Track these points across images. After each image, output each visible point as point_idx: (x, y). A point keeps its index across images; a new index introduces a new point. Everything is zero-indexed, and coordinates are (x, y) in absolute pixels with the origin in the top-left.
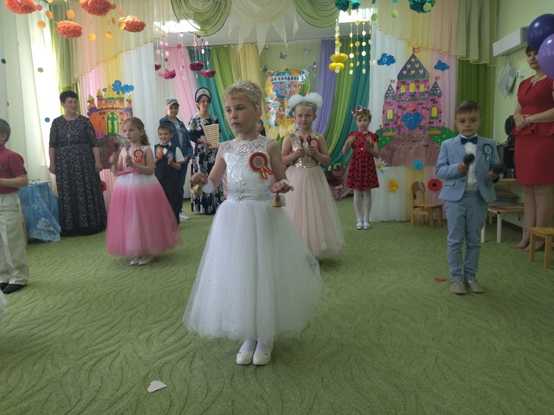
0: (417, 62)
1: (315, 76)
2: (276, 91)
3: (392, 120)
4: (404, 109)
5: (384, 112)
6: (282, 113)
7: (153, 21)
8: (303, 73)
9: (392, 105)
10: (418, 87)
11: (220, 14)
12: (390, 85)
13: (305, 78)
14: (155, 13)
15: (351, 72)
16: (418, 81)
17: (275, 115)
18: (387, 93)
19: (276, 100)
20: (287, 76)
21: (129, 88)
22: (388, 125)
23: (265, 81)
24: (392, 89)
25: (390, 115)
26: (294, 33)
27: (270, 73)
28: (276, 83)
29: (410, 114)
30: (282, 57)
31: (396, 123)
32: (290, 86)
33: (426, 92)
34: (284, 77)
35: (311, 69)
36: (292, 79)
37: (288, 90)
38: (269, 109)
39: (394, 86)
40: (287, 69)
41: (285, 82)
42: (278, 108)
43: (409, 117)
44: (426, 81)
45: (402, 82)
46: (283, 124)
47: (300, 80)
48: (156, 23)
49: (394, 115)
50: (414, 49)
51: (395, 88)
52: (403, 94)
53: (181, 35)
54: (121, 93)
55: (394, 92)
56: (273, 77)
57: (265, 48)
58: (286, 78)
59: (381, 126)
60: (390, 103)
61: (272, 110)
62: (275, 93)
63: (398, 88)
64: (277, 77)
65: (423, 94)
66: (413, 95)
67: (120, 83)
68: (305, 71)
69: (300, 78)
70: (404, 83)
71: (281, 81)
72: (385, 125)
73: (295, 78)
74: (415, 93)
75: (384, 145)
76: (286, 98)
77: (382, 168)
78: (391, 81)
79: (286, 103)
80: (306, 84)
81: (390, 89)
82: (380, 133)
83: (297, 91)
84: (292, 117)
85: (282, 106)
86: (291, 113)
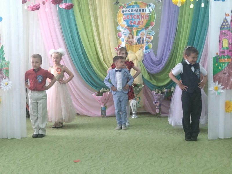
1: (160, 8)
2: (126, 21)
3: (227, 49)
5: (220, 41)
6: (131, 40)
8: (150, 6)
9: (227, 35)
12: (225, 18)
13: (151, 10)
15: (192, 6)
17: (125, 41)
18: (222, 25)
19: (126, 28)
20: (136, 8)
22: (224, 52)
23: (117, 13)
24: (227, 22)
25: (225, 44)
27: (121, 6)
28: (126, 14)
32: (138, 17)
34: (133, 9)
35: (157, 2)
36: (140, 11)
37: (137, 21)
38: (120, 37)
39: (229, 19)
40: (136, 3)
41: (134, 14)
42: (127, 36)
46: (132, 50)
47: (147, 12)
49: (229, 44)
51: (229, 21)
55: (228, 24)
56: (124, 9)
58: (135, 10)
59: (217, 54)
60: (225, 33)
61: (123, 37)
62: (125, 23)
64: (127, 10)
68: (152, 4)
69: (147, 10)
71: (131, 12)
72: (221, 52)
73: (143, 10)
75: (221, 71)
76: (135, 27)
77: (219, 91)
78: (226, 15)
79: (135, 32)
80: (152, 15)
81: (225, 21)
82: (217, 60)
83: (145, 21)
84: (139, 43)
85: (131, 34)
86: (139, 40)
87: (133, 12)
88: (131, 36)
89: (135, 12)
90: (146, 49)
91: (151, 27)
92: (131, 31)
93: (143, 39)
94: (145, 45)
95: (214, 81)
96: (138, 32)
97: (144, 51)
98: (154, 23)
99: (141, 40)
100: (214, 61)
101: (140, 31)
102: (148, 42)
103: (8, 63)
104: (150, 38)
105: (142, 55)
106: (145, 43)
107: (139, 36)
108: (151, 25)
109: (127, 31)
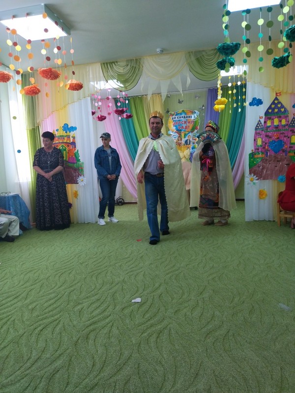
0: (280, 103)
1: (204, 114)
2: (176, 126)
3: (261, 146)
4: (270, 137)
5: (255, 140)
6: (180, 142)
7: (89, 82)
8: (195, 113)
9: (261, 135)
10: (280, 121)
11: (135, 75)
12: (259, 120)
13: (196, 116)
14: (91, 76)
16: (280, 117)
18: (257, 126)
19: (176, 132)
20: (183, 115)
21: (73, 129)
22: (258, 149)
23: (168, 119)
24: (261, 123)
25: (259, 142)
26: (187, 86)
27: (171, 114)
28: (175, 121)
29: (275, 142)
30: (180, 102)
31: (264, 148)
32: (185, 122)
33: (287, 125)
34: (181, 116)
35: (200, 110)
36: (187, 117)
37: (184, 126)
39: (262, 121)
40: (183, 111)
43: (274, 143)
44: (286, 117)
45: (268, 118)
46: (181, 150)
47: (193, 118)
48: (92, 83)
49: (263, 142)
50: (276, 94)
51: (263, 122)
52: (269, 127)
53: (109, 91)
54: (68, 132)
55: (262, 126)
56: (174, 117)
57: (168, 97)
58: (182, 117)
59: (252, 150)
60: (259, 133)
62: (175, 128)
63: (265, 122)
64: (176, 117)
65: (284, 126)
66: (277, 127)
67: (68, 125)
68: (196, 111)
69: (193, 116)
70: (270, 118)
71: (179, 119)
72: (256, 149)
73: (189, 117)
74: (278, 125)
75: (255, 165)
76: (183, 131)
77: (254, 181)
78: (260, 118)
79: (183, 135)
80: (197, 121)
81: (259, 123)
82: (252, 155)
83: (191, 126)
84: (187, 144)
85: (179, 137)
86: (186, 142)
87: (181, 119)
88: (179, 139)
89: (183, 119)
90: (193, 148)
91: (196, 131)
92: (180, 134)
93: (190, 140)
94: (191, 145)
95: (250, 173)
96: (185, 135)
97: (191, 150)
98: (199, 127)
99: (188, 141)
100: (249, 157)
101: (187, 134)
102: (194, 143)
103: (83, 163)
104: (195, 140)
105: (189, 154)
106: (191, 144)
107: (187, 138)
108: (196, 128)
109: (177, 135)
